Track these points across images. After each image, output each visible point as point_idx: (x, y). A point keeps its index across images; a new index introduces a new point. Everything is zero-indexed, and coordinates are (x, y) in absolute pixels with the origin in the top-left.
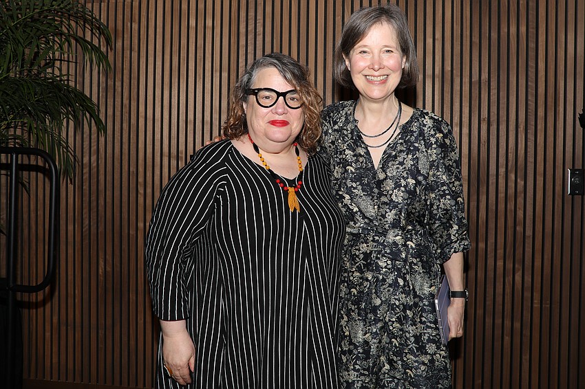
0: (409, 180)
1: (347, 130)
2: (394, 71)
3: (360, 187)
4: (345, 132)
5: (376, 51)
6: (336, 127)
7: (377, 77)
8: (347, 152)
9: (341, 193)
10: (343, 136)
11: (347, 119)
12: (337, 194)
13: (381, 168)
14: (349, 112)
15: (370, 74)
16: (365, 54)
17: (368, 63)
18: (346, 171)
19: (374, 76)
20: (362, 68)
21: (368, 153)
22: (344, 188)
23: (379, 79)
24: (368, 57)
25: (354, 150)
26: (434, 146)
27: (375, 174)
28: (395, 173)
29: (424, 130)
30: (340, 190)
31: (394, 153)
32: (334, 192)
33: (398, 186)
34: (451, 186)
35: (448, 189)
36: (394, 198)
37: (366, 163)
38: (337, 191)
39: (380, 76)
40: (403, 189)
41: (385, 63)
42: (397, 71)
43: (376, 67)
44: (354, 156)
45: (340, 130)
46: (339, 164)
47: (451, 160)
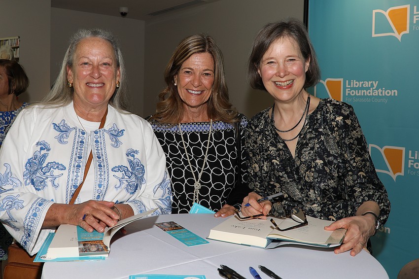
0: (318, 161)
1: (268, 131)
2: (297, 75)
3: (285, 176)
4: (267, 133)
5: (281, 61)
6: (257, 129)
7: (284, 82)
8: (271, 148)
9: (272, 183)
10: (265, 136)
11: (266, 122)
12: (269, 184)
13: (297, 156)
14: (266, 116)
15: (277, 80)
16: (272, 64)
17: (275, 72)
18: (272, 164)
19: (281, 82)
20: (270, 76)
21: (286, 146)
22: (273, 178)
23: (286, 83)
24: (275, 66)
25: (276, 147)
26: (336, 129)
27: (294, 163)
28: (307, 158)
29: (327, 117)
30: (271, 181)
31: (305, 142)
32: (266, 184)
33: (309, 168)
34: (352, 162)
35: (349, 166)
36: (307, 179)
37: (285, 155)
38: (268, 182)
39: (286, 81)
40: (313, 169)
41: (290, 70)
42: (300, 75)
43: (282, 74)
44: (277, 151)
45: (262, 132)
46: (266, 160)
47: (352, 138)
